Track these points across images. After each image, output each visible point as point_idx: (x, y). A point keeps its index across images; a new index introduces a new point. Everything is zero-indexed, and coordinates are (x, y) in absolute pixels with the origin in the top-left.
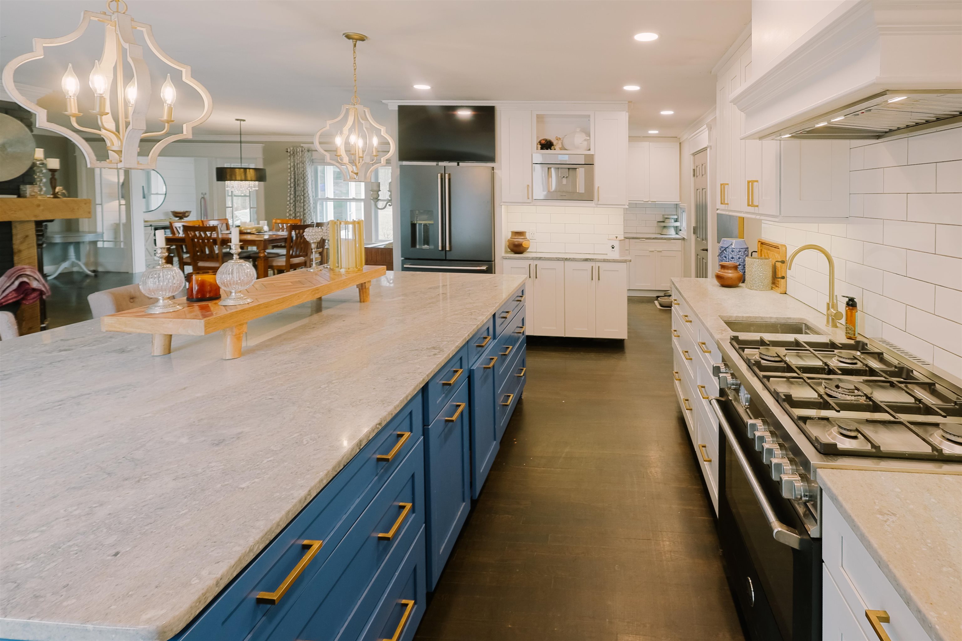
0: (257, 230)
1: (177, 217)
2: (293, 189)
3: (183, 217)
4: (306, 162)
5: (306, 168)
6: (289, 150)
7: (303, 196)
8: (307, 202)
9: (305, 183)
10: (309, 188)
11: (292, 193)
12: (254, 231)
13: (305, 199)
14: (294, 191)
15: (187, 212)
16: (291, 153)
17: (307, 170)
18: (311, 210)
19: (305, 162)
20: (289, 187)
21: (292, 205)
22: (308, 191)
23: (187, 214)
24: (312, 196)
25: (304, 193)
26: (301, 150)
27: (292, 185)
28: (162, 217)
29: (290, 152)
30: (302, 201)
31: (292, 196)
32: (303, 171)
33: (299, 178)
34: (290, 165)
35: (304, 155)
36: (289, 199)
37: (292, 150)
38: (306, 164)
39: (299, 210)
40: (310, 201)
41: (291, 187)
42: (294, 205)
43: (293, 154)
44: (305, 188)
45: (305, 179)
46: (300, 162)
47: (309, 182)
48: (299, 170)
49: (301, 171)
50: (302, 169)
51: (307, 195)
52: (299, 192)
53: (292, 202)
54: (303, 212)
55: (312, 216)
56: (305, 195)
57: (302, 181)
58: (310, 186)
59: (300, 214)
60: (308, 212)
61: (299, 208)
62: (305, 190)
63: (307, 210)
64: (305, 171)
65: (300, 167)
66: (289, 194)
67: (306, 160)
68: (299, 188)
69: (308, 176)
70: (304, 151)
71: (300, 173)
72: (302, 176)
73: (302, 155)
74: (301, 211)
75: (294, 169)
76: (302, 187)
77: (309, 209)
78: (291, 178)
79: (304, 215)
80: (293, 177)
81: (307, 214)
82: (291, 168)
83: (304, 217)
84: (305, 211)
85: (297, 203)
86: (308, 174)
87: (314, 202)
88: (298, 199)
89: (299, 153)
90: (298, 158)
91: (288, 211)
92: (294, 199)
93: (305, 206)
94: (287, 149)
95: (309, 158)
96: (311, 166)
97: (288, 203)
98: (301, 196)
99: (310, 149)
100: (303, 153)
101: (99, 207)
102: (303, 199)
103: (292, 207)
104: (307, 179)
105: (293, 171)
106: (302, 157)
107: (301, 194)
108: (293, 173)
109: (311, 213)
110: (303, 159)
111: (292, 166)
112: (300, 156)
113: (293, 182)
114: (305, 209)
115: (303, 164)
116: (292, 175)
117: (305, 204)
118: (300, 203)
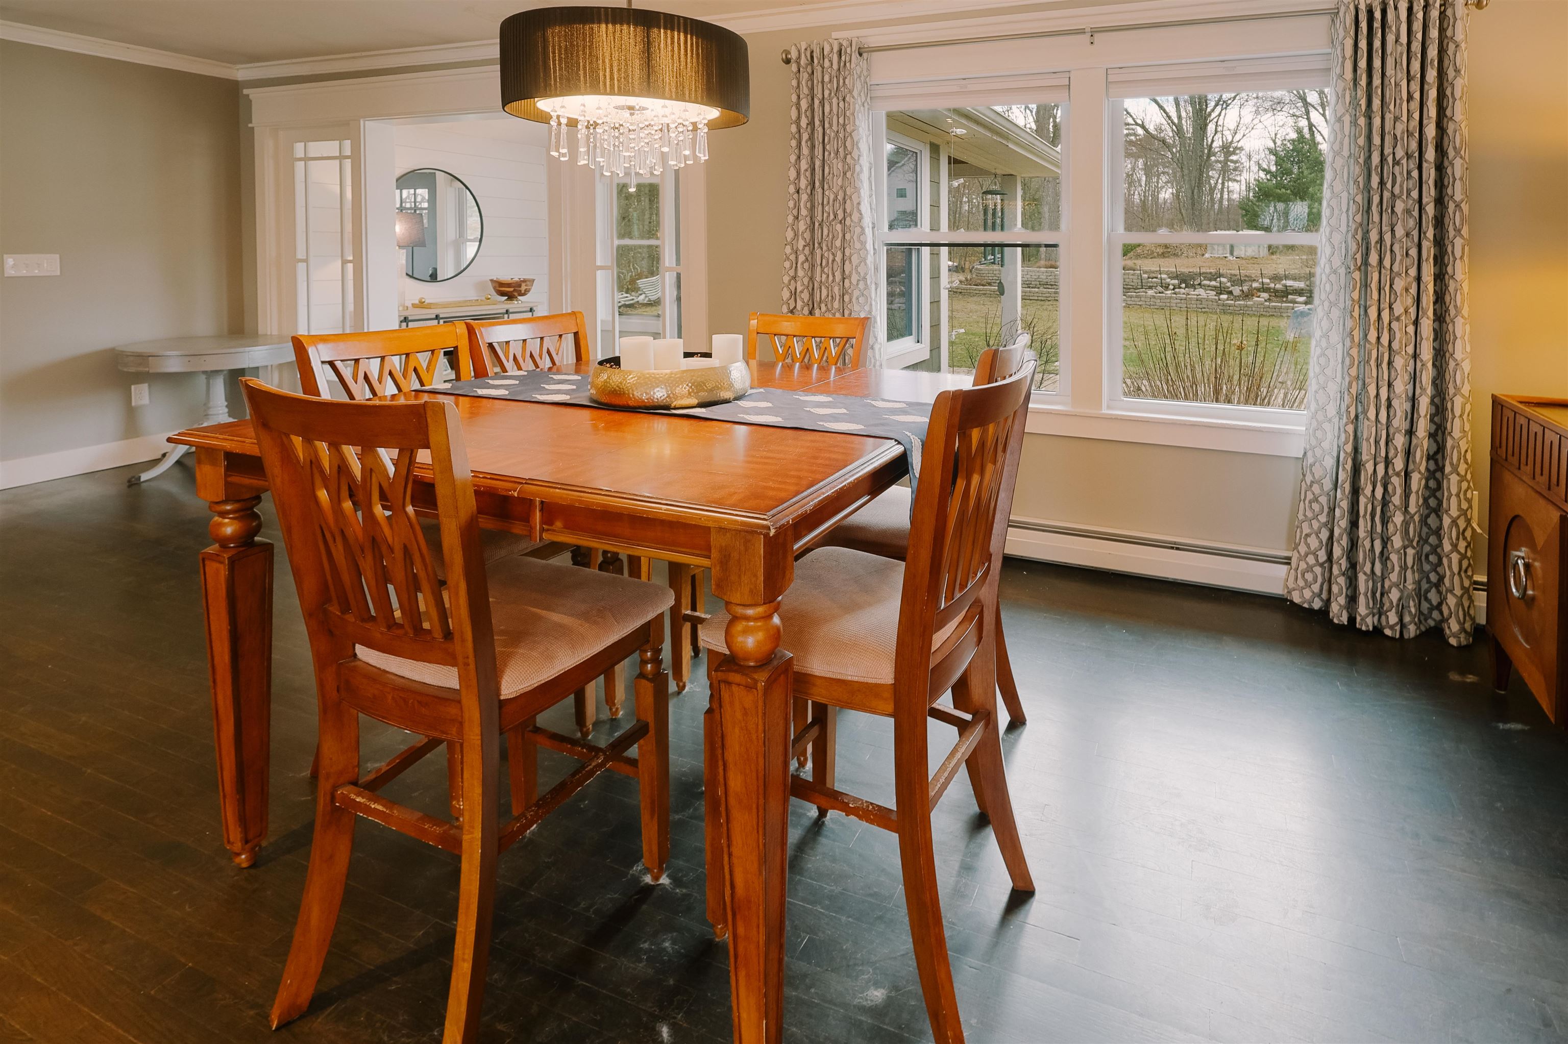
0: (698, 386)
1: (502, 294)
2: (804, 197)
3: (516, 294)
4: (855, 93)
5: (853, 114)
6: (794, 55)
7: (842, 222)
8: (858, 245)
9: (849, 175)
10: (862, 191)
11: (804, 212)
12: (684, 398)
13: (848, 237)
14: (809, 205)
15: (525, 281)
16: (803, 61)
17: (857, 123)
18: (868, 277)
19: (850, 92)
20: (792, 189)
21: (801, 258)
22: (859, 204)
23: (523, 288)
24: (871, 225)
25: (845, 211)
26: (836, 49)
27: (803, 183)
28: (472, 295)
29: (798, 62)
30: (838, 243)
31: (802, 226)
32: (844, 125)
33: (826, 153)
34: (799, 109)
35: (848, 64)
36: (790, 234)
37: (803, 50)
38: (852, 100)
39: (824, 276)
40: (866, 243)
41: (798, 192)
42: (807, 260)
43: (807, 65)
44: (848, 193)
45: (849, 157)
46: (833, 94)
47: (862, 170)
48: (827, 125)
49: (835, 128)
50: (838, 118)
51: (855, 217)
52: (826, 208)
53: (801, 248)
54: (841, 283)
55: (871, 298)
56: (848, 219)
57: (838, 166)
58: (865, 185)
59: (830, 292)
60: (857, 284)
61: (826, 270)
62: (848, 202)
63: (854, 278)
64: (852, 128)
65: (831, 110)
66: (790, 219)
67: (853, 87)
68: (827, 193)
69: (859, 145)
70: (849, 50)
71: (833, 134)
72: (840, 145)
73: (842, 64)
74: (833, 281)
75: (811, 123)
76: (839, 187)
77: (862, 275)
78: (799, 157)
79: (843, 295)
80: (805, 151)
81: (856, 293)
82: (799, 118)
83: (845, 305)
84: (846, 281)
85: (818, 252)
86: (859, 139)
87: (876, 247)
88: (822, 236)
89: (831, 61)
90: (827, 79)
91: (786, 279)
92: (807, 235)
93: (847, 263)
94: (787, 52)
95: (862, 78)
96: (868, 109)
97: (788, 250)
98: (833, 223)
99: (866, 46)
100: (843, 58)
101: (301, 267)
102: (840, 235)
103: (802, 264)
104: (856, 159)
105: (807, 128)
106: (840, 72)
107: (835, 216)
108: (805, 136)
109: (867, 287)
110: (844, 82)
111: (803, 111)
112: (834, 73)
113: (806, 170)
114: (847, 273)
115: (844, 100)
116: (803, 143)
117: (847, 253)
118: (829, 250)
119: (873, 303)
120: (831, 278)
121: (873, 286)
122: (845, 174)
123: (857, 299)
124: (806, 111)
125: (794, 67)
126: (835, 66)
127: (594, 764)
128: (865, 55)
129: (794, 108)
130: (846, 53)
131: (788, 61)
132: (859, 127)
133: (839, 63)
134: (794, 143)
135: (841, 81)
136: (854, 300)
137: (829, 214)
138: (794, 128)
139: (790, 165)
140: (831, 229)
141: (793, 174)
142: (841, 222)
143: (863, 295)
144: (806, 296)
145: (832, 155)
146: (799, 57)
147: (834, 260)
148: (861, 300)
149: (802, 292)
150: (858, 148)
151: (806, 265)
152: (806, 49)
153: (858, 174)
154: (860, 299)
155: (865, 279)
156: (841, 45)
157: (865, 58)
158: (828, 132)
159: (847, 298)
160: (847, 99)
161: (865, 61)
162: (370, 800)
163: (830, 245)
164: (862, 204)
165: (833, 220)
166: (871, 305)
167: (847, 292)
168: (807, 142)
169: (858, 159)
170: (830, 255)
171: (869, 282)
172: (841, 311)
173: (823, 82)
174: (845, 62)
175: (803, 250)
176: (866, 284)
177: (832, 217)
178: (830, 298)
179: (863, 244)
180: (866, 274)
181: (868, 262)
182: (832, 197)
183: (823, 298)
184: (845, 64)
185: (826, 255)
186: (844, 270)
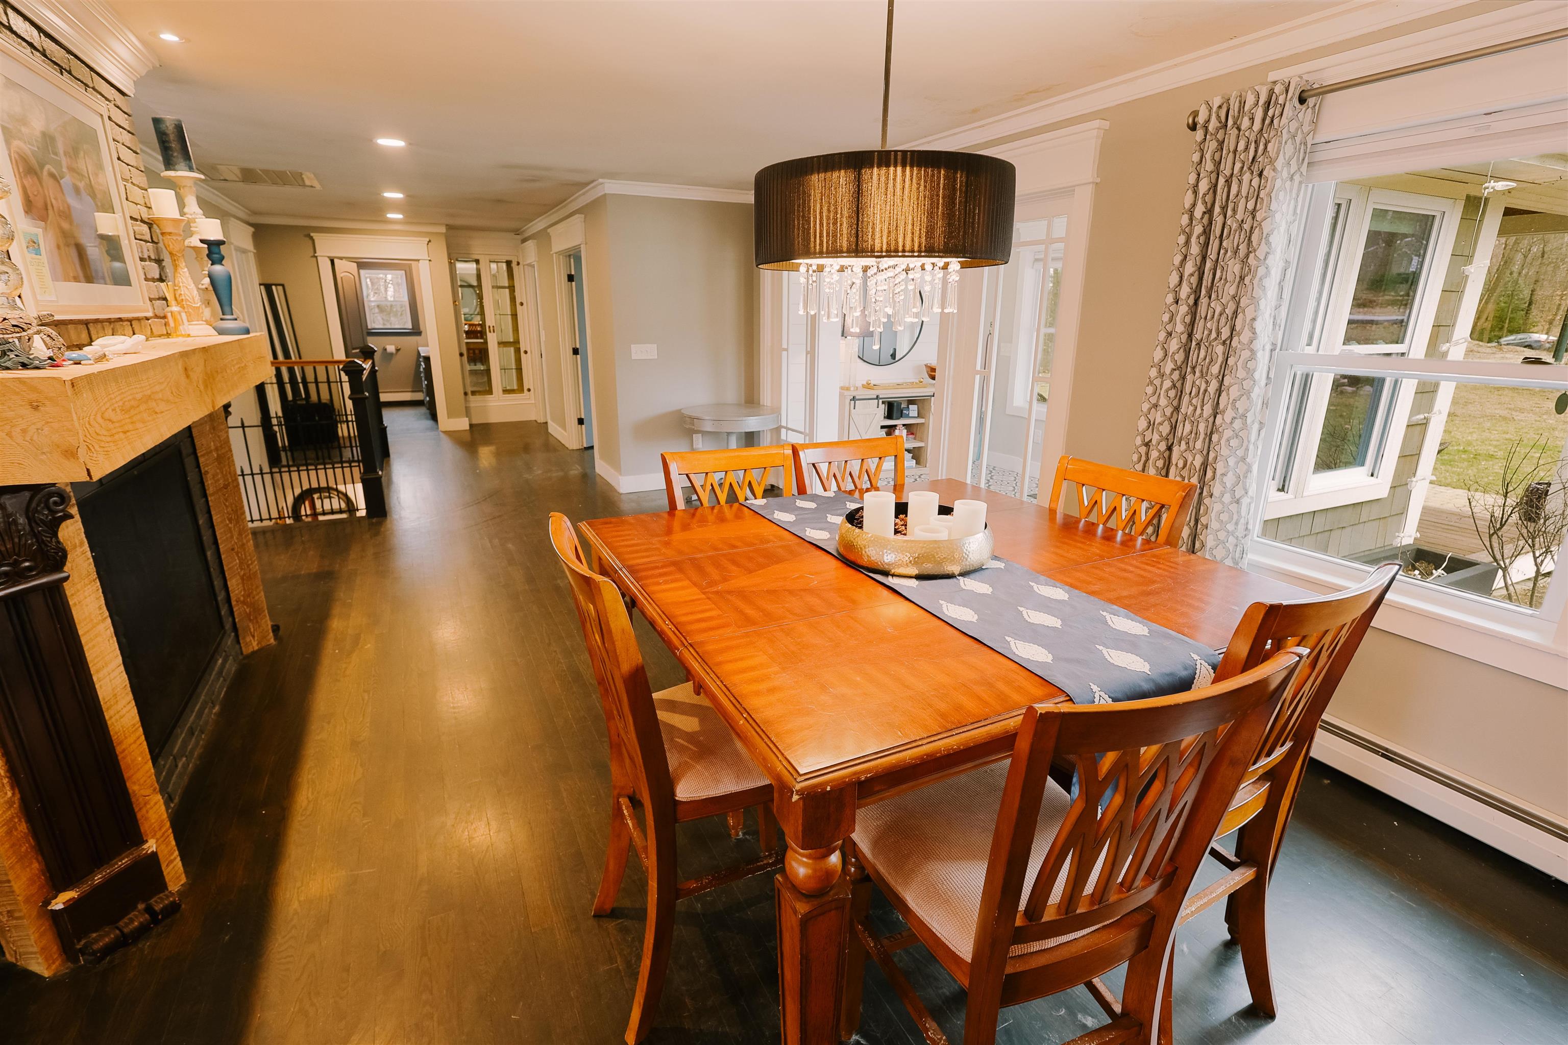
1: (933, 378)
2: (1183, 309)
4: (1279, 164)
5: (1269, 195)
6: (1203, 117)
7: (1227, 343)
8: (1241, 374)
9: (1247, 280)
10: (1262, 303)
11: (1179, 328)
13: (1231, 361)
14: (1189, 318)
16: (1213, 124)
17: (1274, 206)
19: (1272, 162)
20: (1170, 299)
21: (1168, 384)
22: (1254, 319)
24: (1268, 347)
26: (1263, 99)
27: (1185, 291)
29: (1207, 126)
30: (1215, 369)
31: (1174, 344)
32: (1253, 213)
33: (1222, 252)
34: (1195, 192)
35: (1276, 121)
36: (1158, 354)
37: (1215, 109)
38: (1272, 173)
39: (1191, 408)
40: (1254, 370)
41: (1177, 302)
42: (1174, 386)
43: (1218, 130)
44: (1242, 304)
45: (1252, 255)
46: (1245, 168)
47: (1268, 273)
48: (1229, 213)
49: (1239, 216)
50: (1247, 201)
51: (1245, 337)
52: (1209, 325)
53: (1168, 371)
54: (1211, 420)
55: (1249, 442)
56: (1235, 339)
57: (1234, 267)
58: (1269, 294)
59: (1195, 428)
60: (1231, 423)
61: (1194, 401)
62: (1240, 316)
63: (1229, 415)
64: (1264, 215)
65: (1239, 192)
66: (1162, 335)
67: (1278, 154)
68: (1212, 305)
69: (1271, 239)
70: (1281, 101)
71: (1235, 225)
72: (1241, 241)
73: (1268, 121)
74: (1201, 415)
75: (1209, 211)
76: (1229, 297)
77: (1241, 411)
78: (1186, 257)
79: (1212, 433)
80: (1195, 249)
81: (1228, 433)
82: (1194, 205)
83: (1212, 446)
84: (1219, 417)
85: (1189, 378)
86: (1272, 231)
87: (1272, 375)
88: (1198, 358)
89: (1252, 119)
90: (1241, 146)
91: (1146, 407)
92: (1180, 357)
93: (1224, 394)
94: (1195, 114)
95: (1298, 139)
96: (1300, 183)
97: (1153, 372)
98: (1214, 344)
99: (1315, 86)
100: (1270, 113)
101: (785, 353)
102: (1220, 360)
103: (1167, 391)
104: (1262, 258)
105: (1202, 218)
106: (1262, 135)
107: (1219, 333)
108: (1198, 229)
109: (1245, 426)
110: (1266, 148)
111: (1201, 195)
112: (1253, 138)
113: (1192, 275)
114: (1221, 406)
115: (1260, 175)
116: (1193, 240)
117: (1226, 382)
118: (1202, 376)
119: (1251, 447)
120: (1199, 411)
121: (1256, 427)
122: (1242, 278)
123: (1228, 440)
124: (1205, 195)
125: (1199, 135)
126: (1257, 126)
127: (765, 862)
128: (1311, 101)
129: (1190, 192)
130: (1276, 103)
131: (1193, 127)
132: (1276, 212)
133: (1264, 120)
134: (1182, 239)
135: (1261, 147)
136: (1223, 442)
137: (1211, 331)
138: (1185, 219)
139: (1172, 268)
140: (1210, 351)
141: (1174, 279)
142: (1224, 343)
143: (1237, 436)
144: (1165, 429)
145: (1229, 253)
146: (1208, 121)
147: (1206, 391)
148: (1234, 443)
149: (1161, 424)
150: (1268, 243)
151: (1172, 393)
152: (1220, 107)
153: (1261, 279)
154: (1231, 441)
155: (1244, 416)
156: (1271, 92)
157: (1311, 105)
158: (1229, 222)
159: (1215, 438)
160: (1265, 173)
161: (1310, 110)
162: (630, 816)
163: (1205, 370)
164: (1259, 320)
165: (1216, 339)
166: (1247, 449)
167: (1217, 430)
168: (1198, 237)
169: (1265, 259)
170: (1203, 383)
171: (1249, 421)
172: (1205, 452)
173: (1235, 151)
174: (1273, 116)
175: (1171, 374)
176: (1245, 423)
177: (1214, 335)
178: (1193, 435)
179: (1250, 372)
180: (1247, 411)
181: (1254, 395)
182: (1218, 310)
183: (1184, 434)
184: (1272, 121)
185: (1197, 382)
186: (1218, 403)
